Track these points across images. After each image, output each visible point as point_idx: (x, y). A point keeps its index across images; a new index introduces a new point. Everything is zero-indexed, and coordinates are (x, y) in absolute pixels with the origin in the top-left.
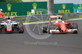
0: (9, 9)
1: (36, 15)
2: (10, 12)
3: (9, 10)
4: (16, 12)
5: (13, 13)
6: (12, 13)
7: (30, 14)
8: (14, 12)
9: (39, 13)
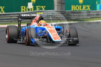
1: (35, 11)
4: (4, 7)
7: (26, 10)
9: (40, 8)
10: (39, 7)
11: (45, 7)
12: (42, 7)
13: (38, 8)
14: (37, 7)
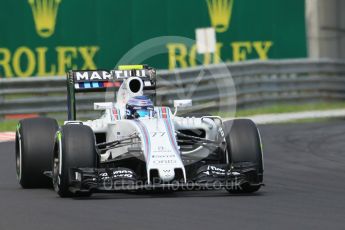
0: (45, 21)
1: (229, 64)
2: (52, 43)
3: (45, 31)
4: (94, 49)
5: (73, 49)
6: (61, 51)
7: (187, 59)
8: (78, 45)
9: (249, 50)
10: (242, 49)
11: (268, 44)
12: (258, 45)
13: (240, 52)
14: (236, 46)
